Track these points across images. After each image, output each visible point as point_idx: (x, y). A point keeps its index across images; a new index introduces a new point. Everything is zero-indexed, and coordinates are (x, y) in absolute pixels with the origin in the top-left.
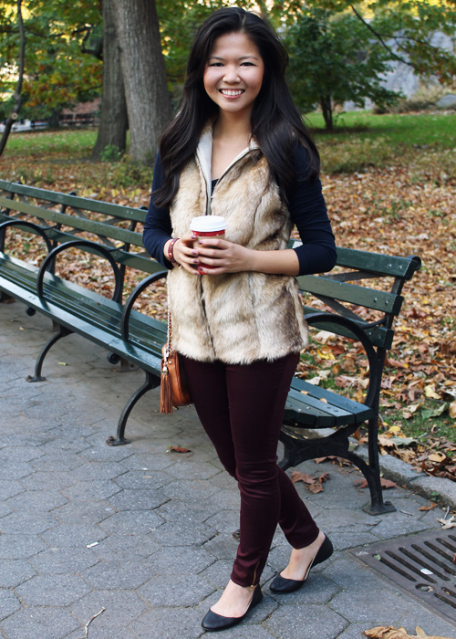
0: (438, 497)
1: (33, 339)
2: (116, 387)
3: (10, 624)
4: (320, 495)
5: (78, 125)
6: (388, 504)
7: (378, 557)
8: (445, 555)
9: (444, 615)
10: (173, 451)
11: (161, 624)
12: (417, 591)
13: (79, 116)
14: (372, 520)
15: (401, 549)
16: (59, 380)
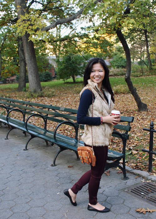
0: (138, 175)
1: (20, 139)
2: (47, 151)
3: (46, 216)
4: (110, 176)
5: (11, 82)
6: (127, 177)
7: (130, 191)
8: (145, 189)
9: (151, 204)
10: (69, 167)
11: (84, 213)
12: (142, 199)
13: (11, 80)
14: (125, 181)
15: (135, 188)
16: (32, 150)
